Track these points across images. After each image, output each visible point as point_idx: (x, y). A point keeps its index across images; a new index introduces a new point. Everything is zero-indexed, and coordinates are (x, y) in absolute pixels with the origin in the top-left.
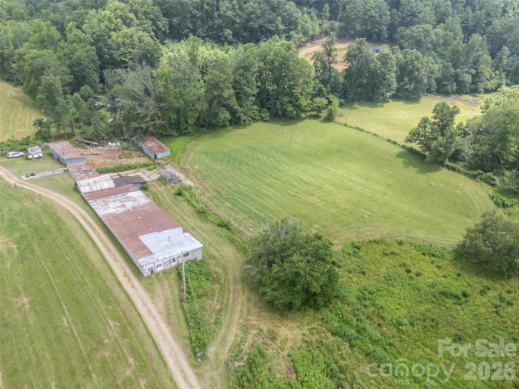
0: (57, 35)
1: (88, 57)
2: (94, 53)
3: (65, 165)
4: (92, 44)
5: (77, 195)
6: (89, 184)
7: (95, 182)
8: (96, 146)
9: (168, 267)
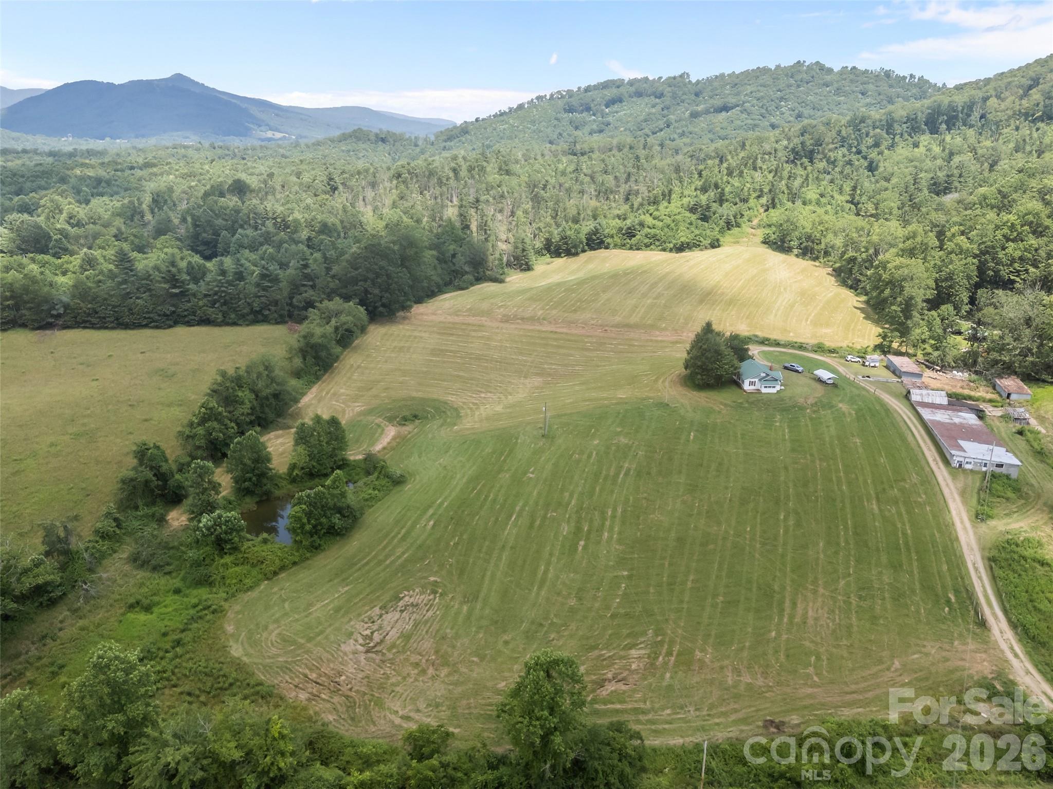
0: (933, 241)
1: (963, 272)
2: (974, 268)
3: (900, 377)
4: (975, 256)
5: (905, 401)
6: (921, 395)
7: (928, 394)
8: (937, 371)
9: (977, 469)
